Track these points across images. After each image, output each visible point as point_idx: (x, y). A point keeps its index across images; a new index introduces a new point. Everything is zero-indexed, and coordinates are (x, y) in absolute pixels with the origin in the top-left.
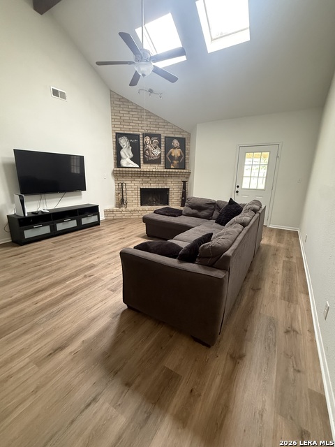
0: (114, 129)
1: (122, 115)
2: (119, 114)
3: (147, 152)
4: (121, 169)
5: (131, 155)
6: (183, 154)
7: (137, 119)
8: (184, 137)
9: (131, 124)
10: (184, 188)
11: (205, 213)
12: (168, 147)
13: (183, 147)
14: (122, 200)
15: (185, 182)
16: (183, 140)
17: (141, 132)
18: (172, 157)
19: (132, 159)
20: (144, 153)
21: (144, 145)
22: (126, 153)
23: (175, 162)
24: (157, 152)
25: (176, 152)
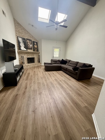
1: (19, 30)
5: (24, 46)
7: (24, 33)
9: (22, 34)
10: (39, 57)
11: (57, 63)
12: (34, 45)
13: (37, 45)
14: (23, 62)
15: (39, 55)
16: (37, 43)
17: (26, 38)
18: (35, 48)
19: (24, 47)
20: (27, 46)
21: (27, 43)
22: (22, 45)
23: (36, 49)
24: (31, 46)
25: (36, 46)
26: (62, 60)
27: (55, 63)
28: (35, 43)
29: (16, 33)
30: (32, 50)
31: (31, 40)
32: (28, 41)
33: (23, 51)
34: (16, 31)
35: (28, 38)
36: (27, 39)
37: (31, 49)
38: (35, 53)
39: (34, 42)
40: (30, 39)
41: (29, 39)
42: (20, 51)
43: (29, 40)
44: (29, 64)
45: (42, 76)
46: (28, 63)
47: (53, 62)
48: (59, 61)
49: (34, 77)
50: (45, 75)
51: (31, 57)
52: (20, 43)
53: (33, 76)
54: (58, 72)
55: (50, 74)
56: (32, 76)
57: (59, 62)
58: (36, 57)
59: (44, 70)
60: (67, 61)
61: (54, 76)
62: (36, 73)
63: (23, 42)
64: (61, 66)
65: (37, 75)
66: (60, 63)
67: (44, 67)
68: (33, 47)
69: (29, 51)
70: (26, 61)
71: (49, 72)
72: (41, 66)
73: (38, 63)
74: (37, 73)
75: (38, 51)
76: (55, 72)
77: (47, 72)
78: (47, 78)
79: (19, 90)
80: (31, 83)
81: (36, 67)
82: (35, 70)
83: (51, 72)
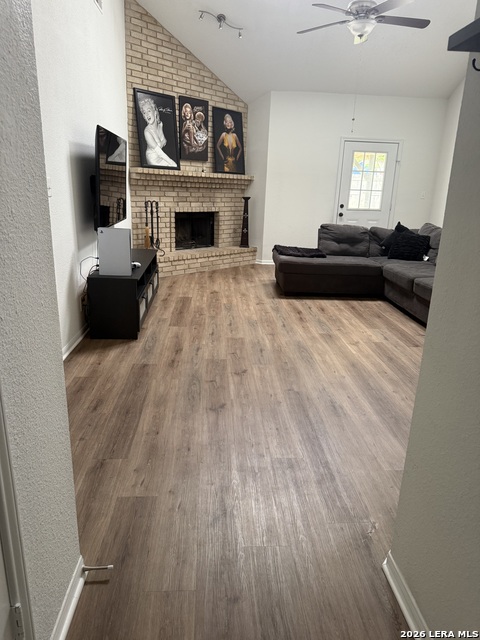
0: (131, 79)
1: (144, 50)
2: (139, 49)
3: (186, 135)
4: (146, 170)
5: (163, 141)
6: (240, 145)
7: (169, 64)
8: (240, 110)
9: (161, 73)
10: (246, 210)
11: (361, 247)
12: (218, 129)
13: (239, 130)
14: (152, 238)
15: (247, 199)
16: (237, 117)
17: (176, 92)
18: (225, 149)
19: (164, 149)
20: (182, 137)
21: (182, 121)
22: (155, 136)
23: (230, 159)
24: (202, 137)
25: (230, 140)
26: (400, 227)
27: (344, 246)
28: (229, 121)
29: (130, 73)
30: (208, 165)
31: (204, 104)
32: (187, 109)
33: (156, 171)
34: (130, 59)
35: (189, 94)
36: (183, 100)
37: (200, 157)
38: (222, 185)
39: (219, 113)
40: (202, 96)
41: (196, 95)
42: (140, 170)
43: (195, 103)
44: (187, 253)
45: (255, 317)
46: (180, 244)
47: (334, 246)
48: (374, 234)
49: (213, 318)
50: (273, 314)
51: (195, 207)
52: (146, 124)
53: (206, 313)
54: (355, 303)
55: (299, 313)
56: (200, 311)
57: (375, 247)
58: (224, 207)
59: (271, 290)
60: (427, 239)
61: (323, 319)
62: (224, 301)
63: (163, 117)
64: (380, 270)
65: (229, 308)
66: (384, 253)
67: (270, 277)
68: (214, 147)
69: (189, 169)
70: (166, 233)
71: (297, 303)
72: (253, 266)
73: (237, 249)
74: (230, 302)
75: (240, 167)
76: (336, 302)
77: (284, 302)
78: (279, 324)
79: (147, 351)
80: (197, 337)
81: (224, 272)
82: (216, 288)
83: (309, 302)
